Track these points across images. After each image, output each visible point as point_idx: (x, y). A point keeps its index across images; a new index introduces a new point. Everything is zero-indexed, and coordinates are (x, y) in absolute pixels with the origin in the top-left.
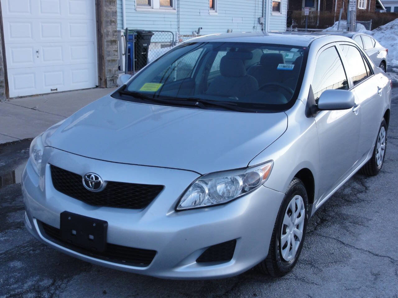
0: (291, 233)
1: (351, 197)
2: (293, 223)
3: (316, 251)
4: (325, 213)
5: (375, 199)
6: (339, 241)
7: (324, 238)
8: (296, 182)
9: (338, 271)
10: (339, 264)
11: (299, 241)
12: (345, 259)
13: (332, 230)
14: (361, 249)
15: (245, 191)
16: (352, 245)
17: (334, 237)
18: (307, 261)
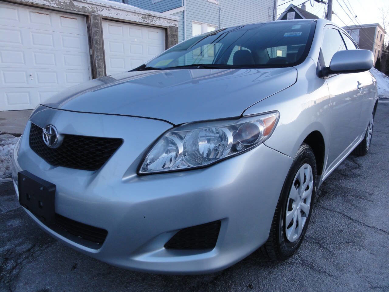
0: (298, 208)
1: (347, 172)
2: (300, 197)
3: (322, 226)
4: (325, 186)
5: (371, 175)
6: (345, 215)
7: (329, 211)
8: (305, 148)
9: (354, 256)
10: (353, 246)
11: (306, 217)
12: (358, 239)
13: (335, 203)
14: (374, 227)
15: (236, 151)
16: (361, 221)
17: (338, 210)
18: (314, 239)
